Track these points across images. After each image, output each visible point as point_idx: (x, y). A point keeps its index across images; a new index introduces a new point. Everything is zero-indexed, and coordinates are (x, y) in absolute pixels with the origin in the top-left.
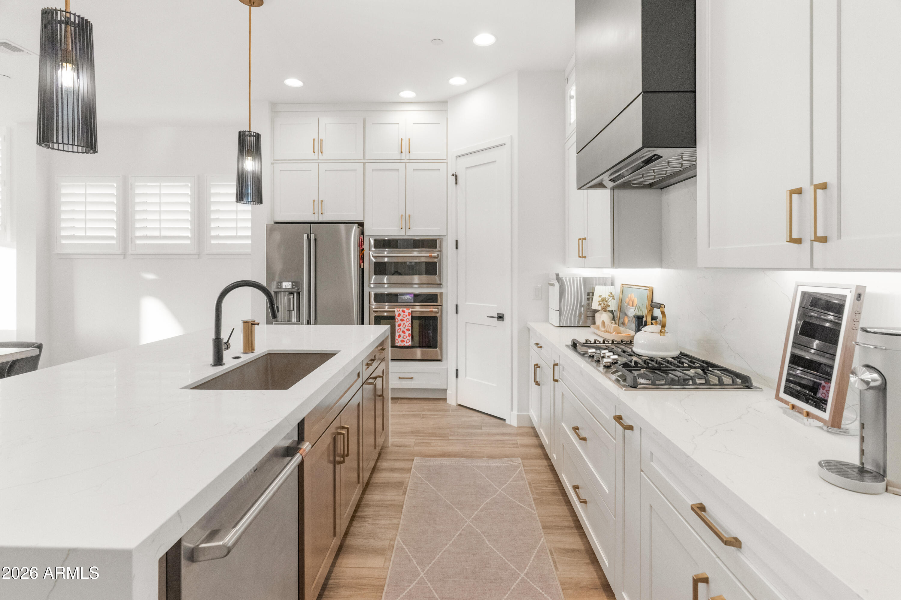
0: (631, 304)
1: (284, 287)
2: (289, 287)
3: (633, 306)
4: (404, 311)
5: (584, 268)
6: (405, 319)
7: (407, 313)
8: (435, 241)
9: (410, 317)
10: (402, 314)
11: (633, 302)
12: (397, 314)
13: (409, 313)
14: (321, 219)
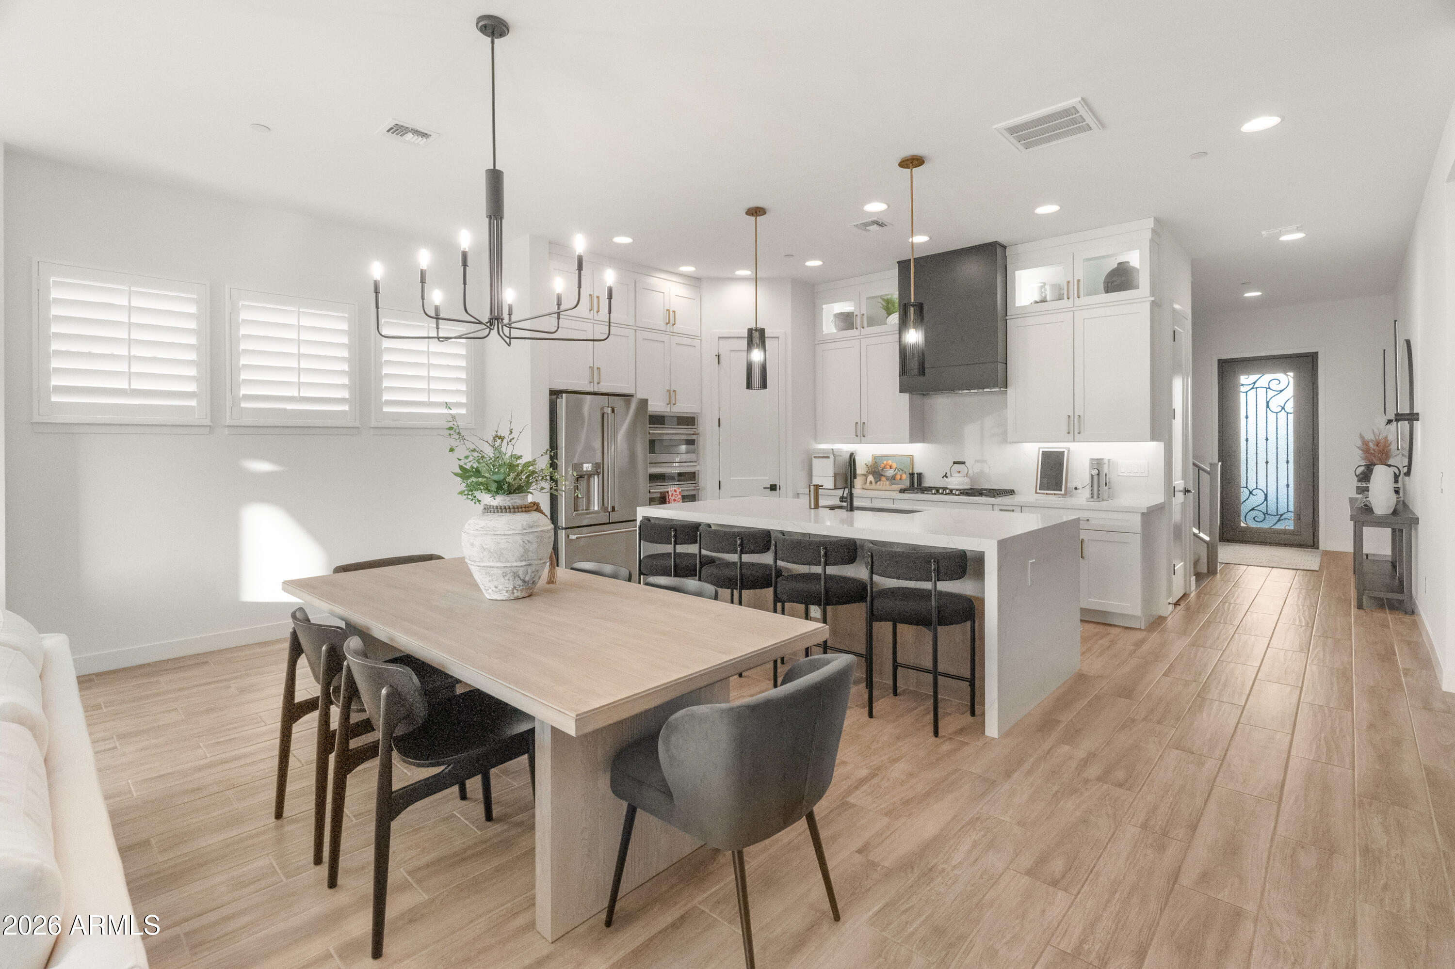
0: (889, 467)
1: (585, 469)
2: (590, 469)
3: (891, 468)
4: (675, 491)
5: (861, 443)
6: (677, 499)
7: (678, 493)
8: (693, 418)
9: (681, 497)
10: (675, 493)
11: (891, 467)
12: (670, 493)
13: (680, 492)
14: (596, 390)
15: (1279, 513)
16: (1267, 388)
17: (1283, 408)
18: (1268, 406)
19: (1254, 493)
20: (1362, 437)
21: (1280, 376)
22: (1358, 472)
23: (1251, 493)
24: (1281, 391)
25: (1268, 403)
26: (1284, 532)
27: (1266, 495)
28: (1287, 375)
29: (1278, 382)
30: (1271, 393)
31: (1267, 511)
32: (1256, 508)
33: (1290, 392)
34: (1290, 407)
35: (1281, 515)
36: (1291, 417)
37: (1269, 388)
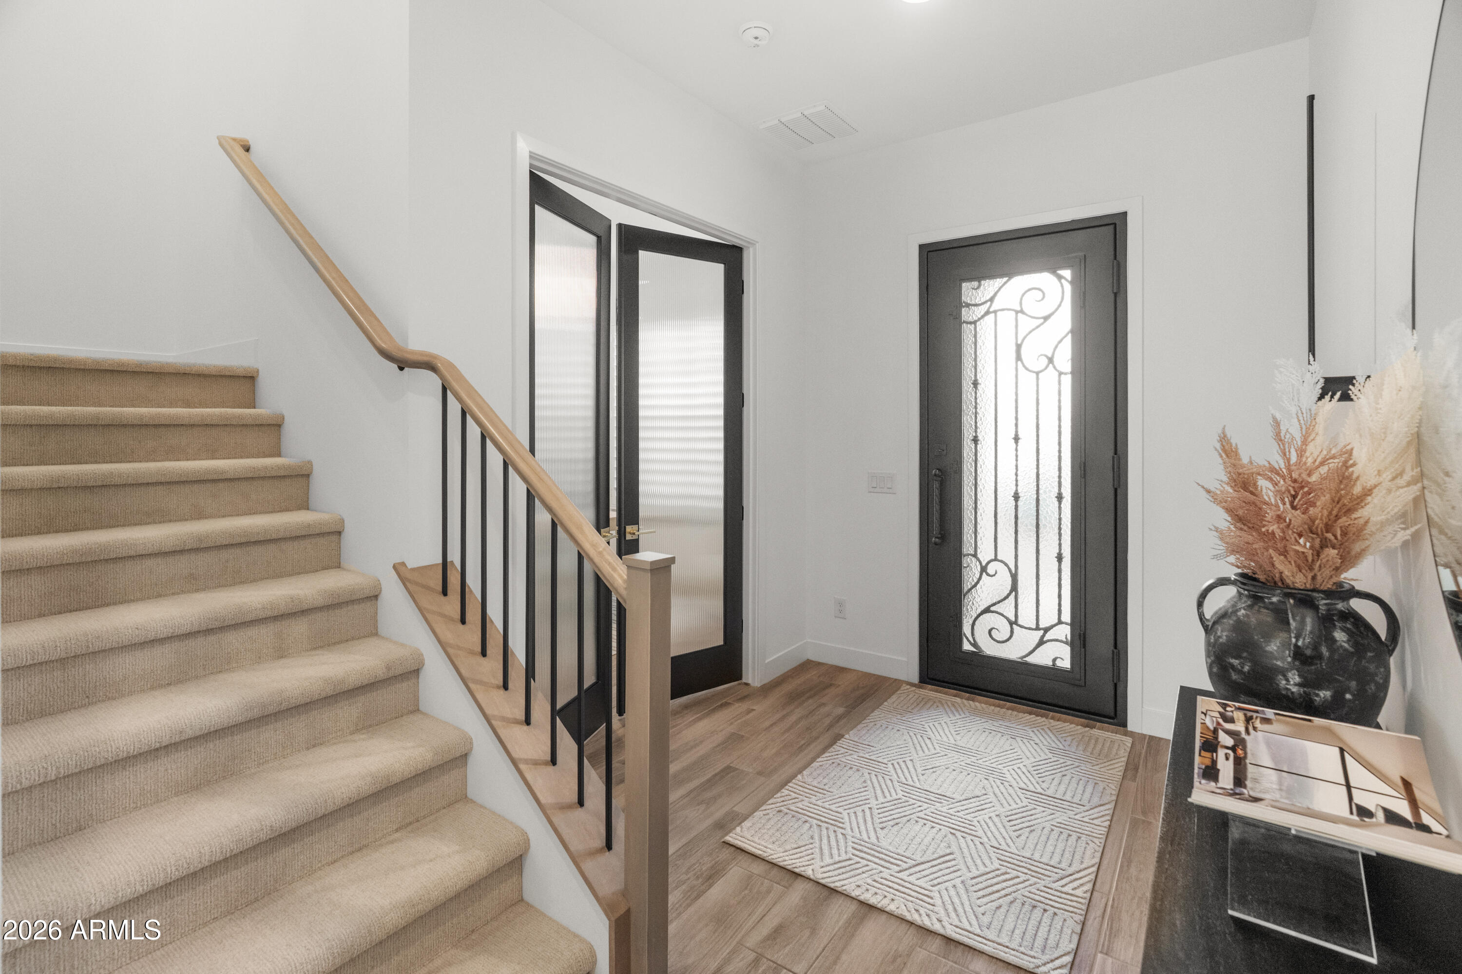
15: (1042, 625)
16: (1017, 312)
17: (1051, 360)
18: (1019, 358)
19: (991, 569)
20: (1228, 451)
21: (1044, 279)
22: (1211, 608)
23: (984, 569)
24: (1046, 318)
25: (1019, 347)
26: (1052, 672)
27: (1014, 577)
28: (1060, 277)
29: (1040, 294)
30: (1026, 324)
31: (1016, 616)
32: (992, 609)
33: (1064, 320)
34: (1065, 358)
35: (1046, 630)
36: (1067, 381)
37: (1022, 312)
